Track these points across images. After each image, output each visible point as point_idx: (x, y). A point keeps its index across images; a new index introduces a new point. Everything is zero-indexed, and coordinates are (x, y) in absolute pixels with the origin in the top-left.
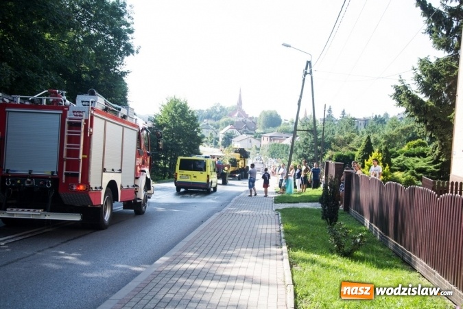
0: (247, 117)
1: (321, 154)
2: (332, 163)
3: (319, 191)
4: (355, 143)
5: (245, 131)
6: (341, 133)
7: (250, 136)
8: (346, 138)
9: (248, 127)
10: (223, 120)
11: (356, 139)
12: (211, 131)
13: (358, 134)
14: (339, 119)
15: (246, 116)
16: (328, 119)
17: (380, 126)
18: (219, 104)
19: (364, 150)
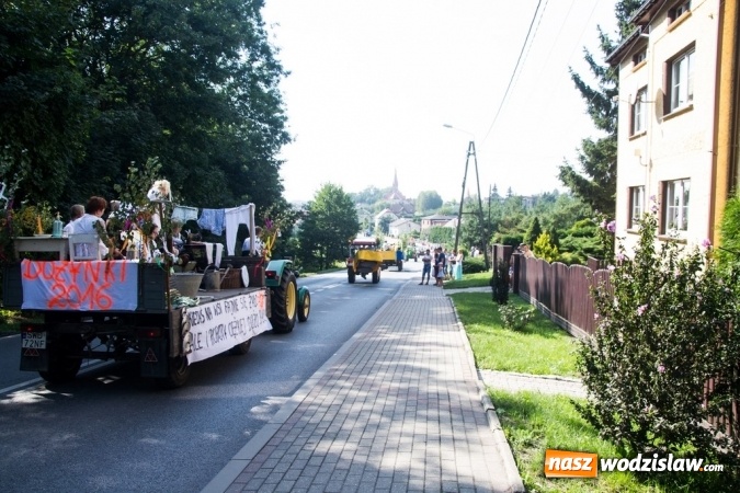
0: (404, 200)
1: (488, 237)
2: (500, 246)
3: (489, 274)
4: (523, 223)
5: (403, 214)
6: (507, 214)
7: (408, 220)
8: (513, 219)
9: (405, 210)
10: (378, 203)
11: (525, 220)
12: (365, 216)
13: (526, 214)
14: (505, 197)
15: (404, 198)
16: (493, 198)
17: (548, 205)
19: (532, 231)
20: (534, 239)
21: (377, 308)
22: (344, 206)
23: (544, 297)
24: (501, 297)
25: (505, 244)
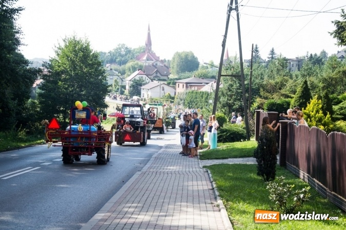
0: (157, 61)
1: (250, 102)
2: (263, 112)
4: (288, 88)
5: (156, 77)
6: (270, 77)
7: (162, 82)
8: (277, 83)
9: (159, 72)
10: (129, 64)
11: (290, 84)
12: (115, 78)
13: (291, 78)
14: (267, 60)
15: (157, 59)
17: (316, 68)
18: (124, 45)
19: (300, 97)
20: (303, 104)
21: (124, 182)
22: (91, 66)
23: (317, 171)
24: (267, 170)
25: (269, 110)
